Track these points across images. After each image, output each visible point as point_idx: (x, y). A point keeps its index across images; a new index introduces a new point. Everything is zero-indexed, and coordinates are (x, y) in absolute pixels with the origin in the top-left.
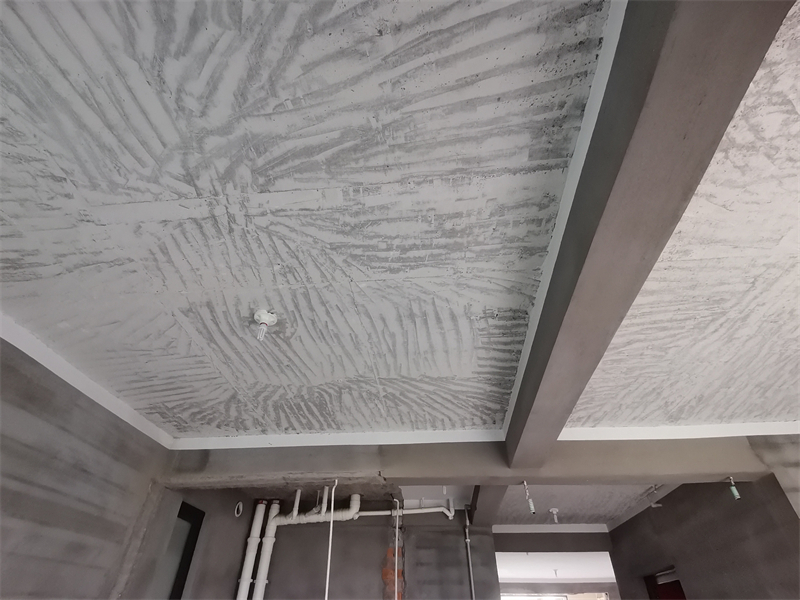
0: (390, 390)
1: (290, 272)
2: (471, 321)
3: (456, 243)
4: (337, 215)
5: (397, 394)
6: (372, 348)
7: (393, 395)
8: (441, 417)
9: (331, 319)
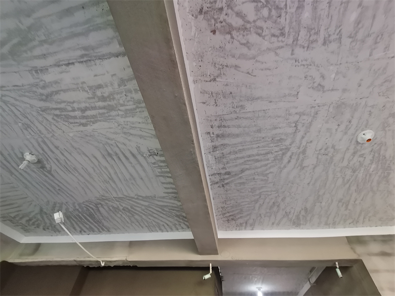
0: (124, 205)
1: (29, 127)
2: (145, 157)
3: (109, 105)
4: (34, 89)
5: (129, 208)
6: (99, 177)
7: (127, 208)
8: (162, 223)
9: (67, 158)
